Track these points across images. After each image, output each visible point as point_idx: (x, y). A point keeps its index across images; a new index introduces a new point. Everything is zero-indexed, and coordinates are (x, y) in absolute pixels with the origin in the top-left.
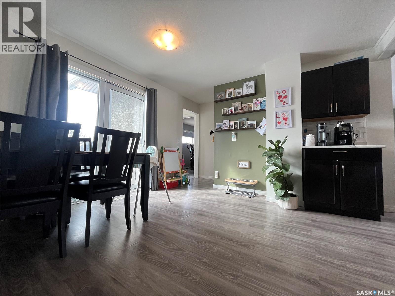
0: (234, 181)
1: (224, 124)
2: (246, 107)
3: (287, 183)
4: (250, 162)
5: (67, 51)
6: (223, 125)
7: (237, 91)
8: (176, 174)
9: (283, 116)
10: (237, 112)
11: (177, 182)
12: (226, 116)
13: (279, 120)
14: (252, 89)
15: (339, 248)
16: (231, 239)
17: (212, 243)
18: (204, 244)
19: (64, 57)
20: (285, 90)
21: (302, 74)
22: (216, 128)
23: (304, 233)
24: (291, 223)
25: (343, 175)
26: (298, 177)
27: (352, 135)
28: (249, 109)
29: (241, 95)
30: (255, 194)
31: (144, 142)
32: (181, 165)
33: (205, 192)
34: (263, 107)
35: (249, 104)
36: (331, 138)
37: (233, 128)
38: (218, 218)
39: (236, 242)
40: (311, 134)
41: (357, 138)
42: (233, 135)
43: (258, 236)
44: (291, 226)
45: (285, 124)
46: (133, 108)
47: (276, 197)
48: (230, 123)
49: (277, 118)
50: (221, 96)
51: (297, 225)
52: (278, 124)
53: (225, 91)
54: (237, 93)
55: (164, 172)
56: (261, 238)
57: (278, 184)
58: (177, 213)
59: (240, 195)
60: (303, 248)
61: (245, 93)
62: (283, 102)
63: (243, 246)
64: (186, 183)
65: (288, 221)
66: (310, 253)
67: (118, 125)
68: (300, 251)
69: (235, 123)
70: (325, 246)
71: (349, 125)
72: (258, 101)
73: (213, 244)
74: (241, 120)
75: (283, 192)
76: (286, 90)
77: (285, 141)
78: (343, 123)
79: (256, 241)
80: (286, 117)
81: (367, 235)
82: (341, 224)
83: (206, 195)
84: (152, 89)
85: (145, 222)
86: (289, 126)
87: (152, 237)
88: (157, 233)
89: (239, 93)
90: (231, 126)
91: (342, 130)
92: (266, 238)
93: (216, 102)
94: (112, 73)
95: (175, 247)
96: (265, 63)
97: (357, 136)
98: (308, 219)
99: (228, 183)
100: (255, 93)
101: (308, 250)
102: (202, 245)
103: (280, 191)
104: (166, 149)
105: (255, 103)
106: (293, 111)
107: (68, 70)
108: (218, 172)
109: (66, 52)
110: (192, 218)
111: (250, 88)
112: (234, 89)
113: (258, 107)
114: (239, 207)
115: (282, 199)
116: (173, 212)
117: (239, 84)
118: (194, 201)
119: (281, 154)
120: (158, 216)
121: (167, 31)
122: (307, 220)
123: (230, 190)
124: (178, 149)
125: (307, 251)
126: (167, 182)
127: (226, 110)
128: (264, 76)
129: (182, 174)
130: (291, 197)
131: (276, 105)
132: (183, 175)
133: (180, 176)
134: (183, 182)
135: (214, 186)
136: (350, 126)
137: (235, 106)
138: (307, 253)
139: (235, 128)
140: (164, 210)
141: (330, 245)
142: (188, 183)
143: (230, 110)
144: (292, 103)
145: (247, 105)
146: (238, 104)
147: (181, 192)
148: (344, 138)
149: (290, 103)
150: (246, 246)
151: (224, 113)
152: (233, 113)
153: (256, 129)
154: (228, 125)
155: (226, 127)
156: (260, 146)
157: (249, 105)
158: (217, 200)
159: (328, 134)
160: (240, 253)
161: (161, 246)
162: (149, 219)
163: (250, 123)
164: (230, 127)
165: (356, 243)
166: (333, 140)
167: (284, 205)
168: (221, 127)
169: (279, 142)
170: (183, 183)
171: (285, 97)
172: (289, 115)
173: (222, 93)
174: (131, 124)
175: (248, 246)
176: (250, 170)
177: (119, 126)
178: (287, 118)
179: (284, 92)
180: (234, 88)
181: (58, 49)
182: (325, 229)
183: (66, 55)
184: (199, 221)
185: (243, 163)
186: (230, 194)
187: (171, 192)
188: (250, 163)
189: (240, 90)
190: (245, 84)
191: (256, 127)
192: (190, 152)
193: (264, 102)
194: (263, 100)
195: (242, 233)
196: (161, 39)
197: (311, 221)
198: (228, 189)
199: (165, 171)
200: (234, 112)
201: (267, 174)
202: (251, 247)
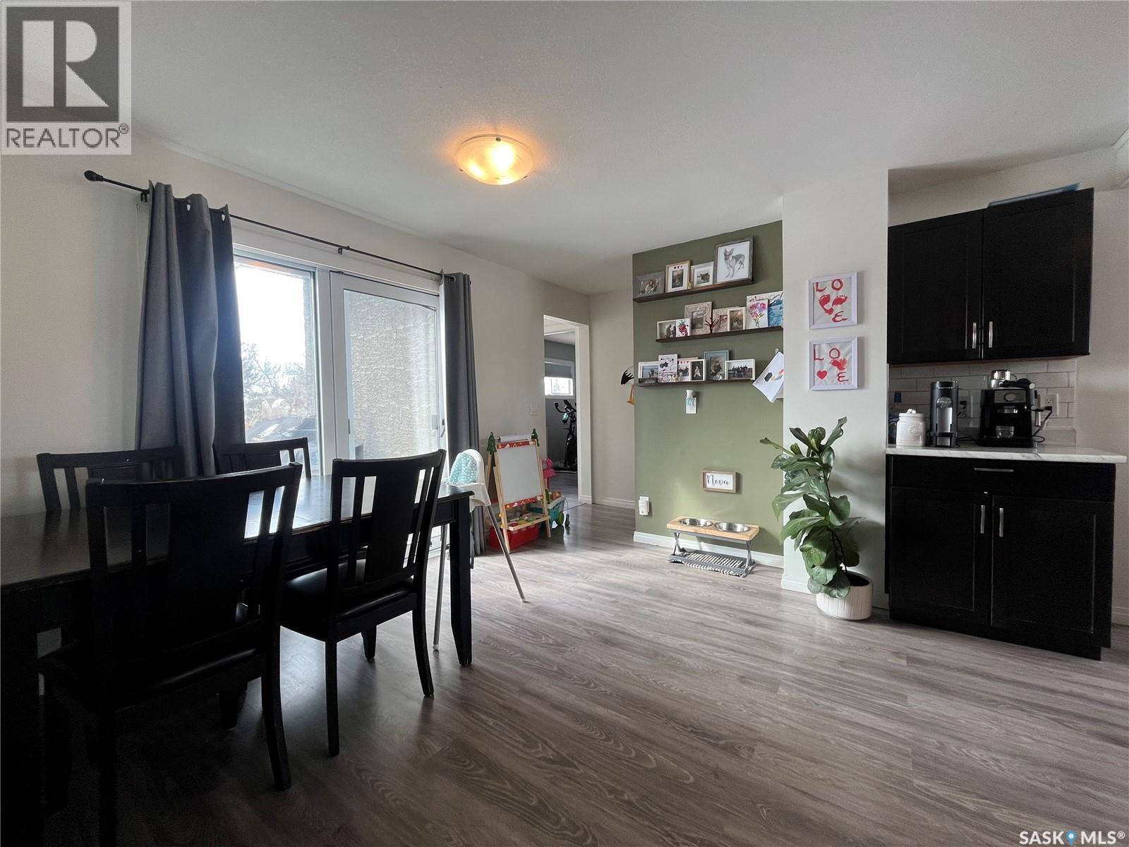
0: (692, 529)
1: (662, 366)
2: (724, 317)
3: (840, 545)
4: (737, 473)
5: (226, 207)
6: (660, 369)
7: (699, 270)
8: (530, 507)
9: (834, 354)
10: (699, 332)
11: (534, 528)
12: (669, 341)
13: (822, 365)
14: (743, 267)
15: (976, 753)
16: (691, 726)
17: (644, 739)
18: (624, 745)
19: (221, 223)
20: (839, 280)
21: (893, 231)
22: (640, 376)
23: (886, 703)
24: (852, 668)
25: (1001, 535)
26: (873, 527)
27: (1033, 413)
28: (735, 324)
29: (711, 283)
30: (752, 563)
31: (443, 424)
32: (544, 478)
33: (615, 558)
34: (775, 319)
35: (732, 311)
36: (972, 416)
37: (688, 379)
38: (654, 653)
39: (704, 734)
40: (913, 408)
41: (1047, 418)
42: (689, 399)
43: (761, 716)
44: (852, 679)
45: (839, 380)
46: (404, 325)
47: (810, 585)
48: (678, 363)
49: (815, 359)
50: (653, 284)
51: (868, 676)
52: (817, 377)
53: (664, 271)
54: (698, 277)
55: (500, 506)
56: (771, 722)
57: (816, 552)
58: (545, 635)
59: (710, 569)
60: (880, 755)
61: (722, 278)
62: (832, 316)
63: (724, 748)
64: (560, 525)
65: (842, 663)
66: (897, 773)
67: (367, 369)
68: (871, 764)
69: (694, 365)
70: (938, 748)
71: (1024, 384)
72: (761, 302)
73: (646, 743)
74: (711, 354)
75: (830, 575)
76: (843, 281)
77: (837, 434)
78: (1008, 376)
79: (757, 732)
80: (841, 357)
81: (1058, 711)
82: (987, 669)
83: (616, 570)
84: (457, 275)
85: (466, 669)
86: (848, 383)
87: (491, 722)
88: (500, 705)
89: (705, 277)
90: (681, 371)
91: (1005, 399)
92: (782, 723)
93: (638, 301)
94: (348, 248)
95: (550, 755)
96: (782, 197)
97: (1046, 413)
98: (897, 654)
99: (676, 534)
100: (750, 278)
101: (895, 762)
102: (619, 746)
103: (822, 570)
104: (503, 439)
105: (753, 307)
106: (861, 343)
107: (234, 253)
108: (647, 499)
109: (224, 210)
110: (587, 654)
111: (736, 261)
112: (691, 264)
113: (760, 319)
114: (709, 612)
115: (826, 592)
116: (536, 635)
117: (704, 249)
118: (586, 593)
119: (827, 468)
120: (497, 647)
121: (498, 140)
122: (895, 658)
123: (683, 550)
124: (534, 437)
125: (890, 766)
126: (508, 531)
127: (667, 327)
128: (778, 226)
129: (549, 503)
130: (852, 587)
131: (813, 322)
132: (551, 506)
133: (541, 509)
134: (551, 523)
135: (639, 536)
136: (1028, 390)
137: (695, 314)
138: (890, 771)
139: (693, 378)
140: (509, 626)
141: (953, 746)
142: (564, 525)
143: (680, 325)
144: (861, 319)
145: (727, 311)
146: (701, 308)
147: (549, 561)
148: (1008, 421)
149: (855, 319)
150: (731, 749)
151: (661, 334)
152: (689, 335)
153: (755, 382)
154: (673, 367)
155: (668, 375)
156: (766, 441)
157: (735, 313)
158: (647, 588)
159: (964, 403)
160: (716, 773)
161: (515, 751)
162: (475, 660)
163: (736, 366)
164: (681, 374)
165: (1023, 738)
166: (978, 420)
167: (833, 607)
168: (653, 374)
169: (819, 434)
170: (551, 526)
171: (839, 301)
172: (850, 352)
173: (657, 274)
174: (403, 368)
175: (736, 748)
176: (737, 496)
177: (369, 373)
178: (844, 362)
179: (837, 285)
180: (689, 262)
181: (204, 205)
182: (943, 690)
183: (223, 216)
184: (604, 665)
185: (718, 477)
186: (681, 563)
187: (520, 560)
188: (738, 478)
189: (708, 268)
190: (721, 250)
191: (754, 378)
192: (565, 421)
193: (779, 306)
194: (776, 299)
195: (720, 706)
196: (482, 162)
197: (904, 662)
198: (677, 548)
199: (503, 501)
200: (691, 332)
201: (786, 519)
202: (744, 753)
